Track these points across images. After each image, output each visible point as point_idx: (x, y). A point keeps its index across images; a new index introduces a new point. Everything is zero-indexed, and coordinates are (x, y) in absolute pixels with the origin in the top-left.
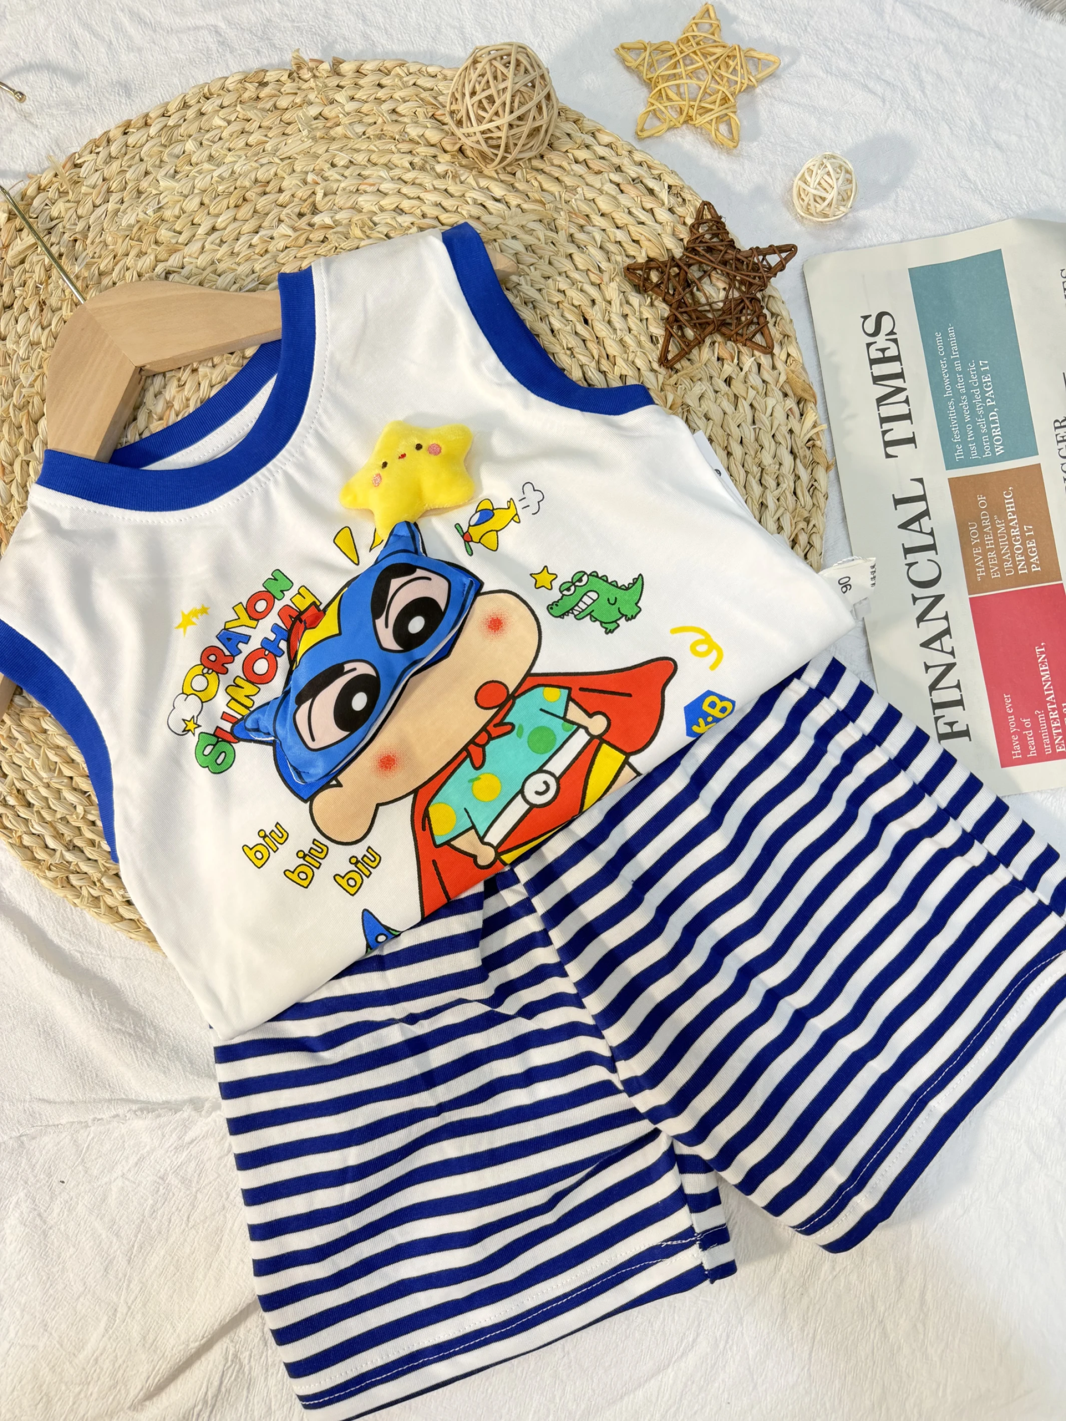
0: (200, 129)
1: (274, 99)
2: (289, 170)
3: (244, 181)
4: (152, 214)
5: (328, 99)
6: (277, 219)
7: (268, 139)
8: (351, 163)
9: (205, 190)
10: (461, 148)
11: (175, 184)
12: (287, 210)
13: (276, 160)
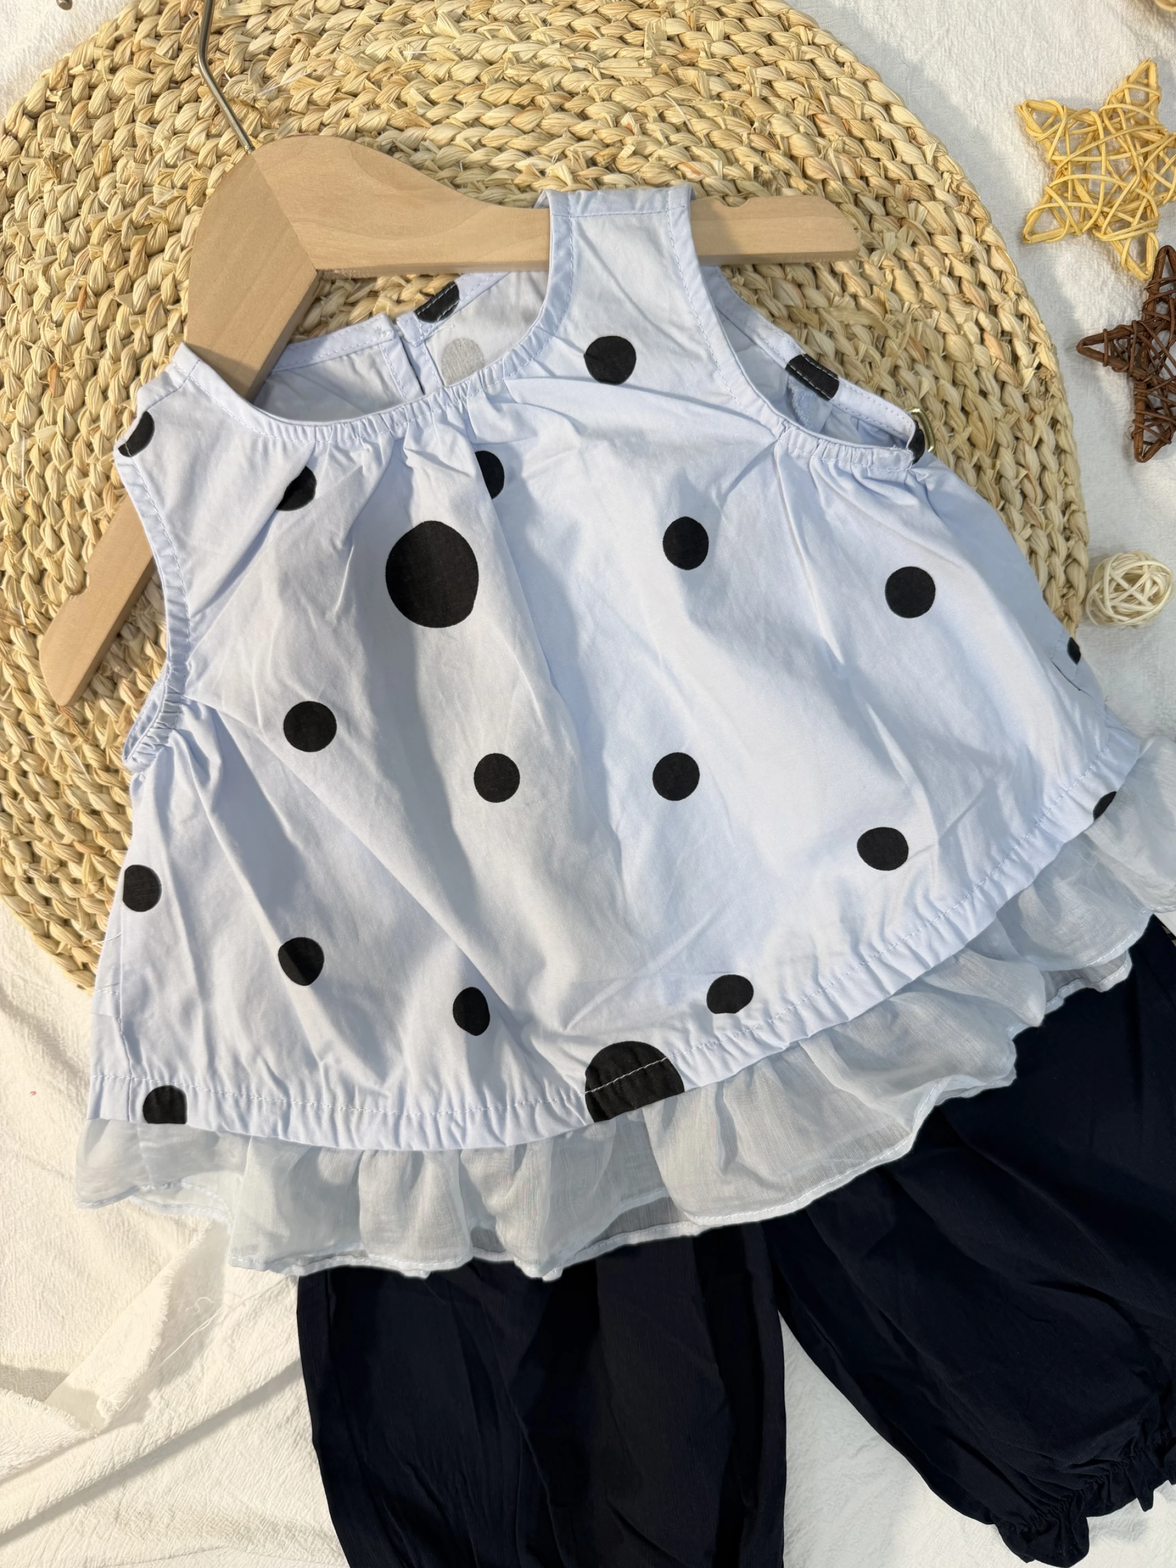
2: (605, 95)
3: (544, 79)
4: (409, 58)
5: (697, 21)
6: (560, 151)
7: (598, 35)
8: (683, 127)
9: (491, 64)
10: (824, 182)
11: (455, 33)
12: (579, 147)
13: (596, 72)
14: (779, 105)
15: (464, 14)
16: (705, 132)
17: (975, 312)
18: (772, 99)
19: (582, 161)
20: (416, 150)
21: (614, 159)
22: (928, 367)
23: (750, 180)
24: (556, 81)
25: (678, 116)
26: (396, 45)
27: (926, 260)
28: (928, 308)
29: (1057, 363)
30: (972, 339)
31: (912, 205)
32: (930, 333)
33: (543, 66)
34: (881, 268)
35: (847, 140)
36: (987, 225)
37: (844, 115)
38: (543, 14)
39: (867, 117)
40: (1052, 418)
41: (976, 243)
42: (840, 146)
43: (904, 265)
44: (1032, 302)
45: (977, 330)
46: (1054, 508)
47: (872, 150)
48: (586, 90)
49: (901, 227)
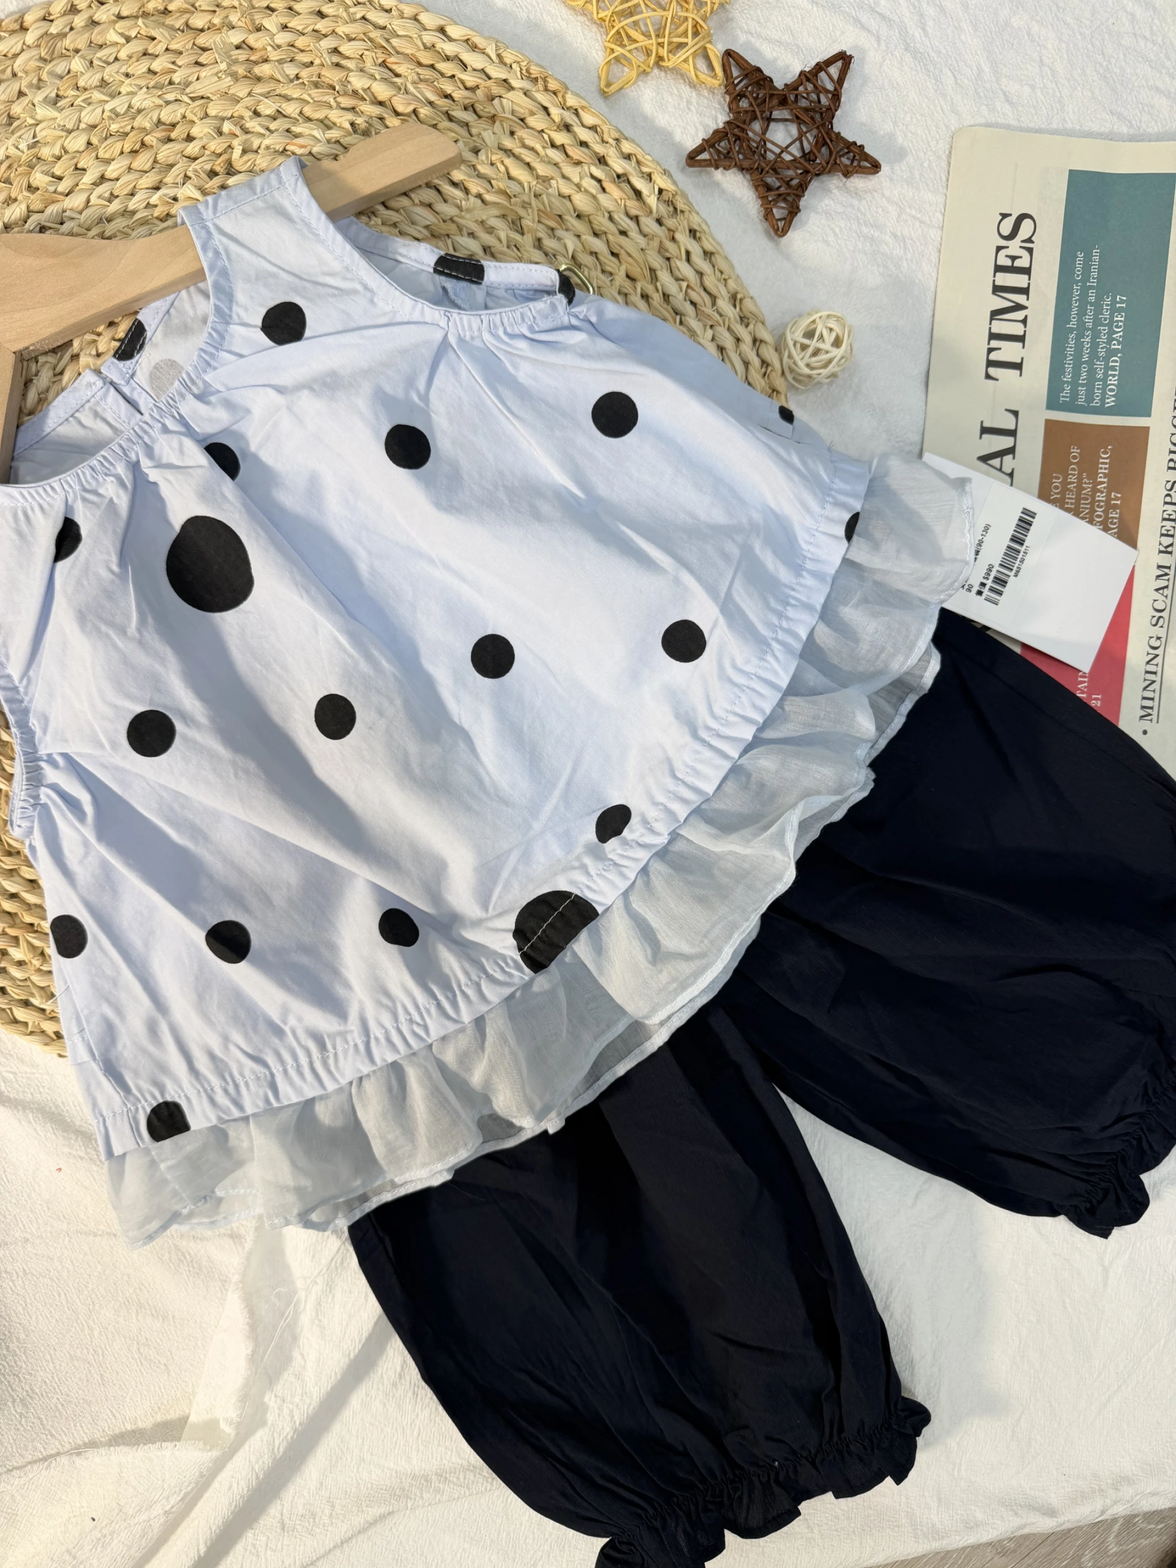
0: (91, 42)
1: (186, 16)
2: (202, 114)
3: (144, 122)
4: (25, 150)
5: (254, 23)
6: (182, 175)
7: (176, 68)
8: (279, 114)
9: (95, 127)
10: (415, 111)
11: (56, 114)
12: (196, 165)
13: (186, 99)
14: (350, 64)
15: (57, 96)
16: (298, 111)
17: (586, 168)
18: (343, 62)
19: (204, 176)
20: (62, 223)
21: (229, 163)
22: (567, 230)
23: (351, 135)
24: (155, 119)
25: (269, 107)
26: (10, 142)
27: (528, 142)
28: (546, 180)
29: (675, 183)
30: (594, 191)
31: (496, 101)
32: (557, 202)
33: (139, 111)
34: (492, 164)
35: (419, 70)
36: (565, 93)
37: (408, 51)
38: (123, 70)
39: (429, 45)
40: (690, 231)
41: (562, 111)
42: (416, 78)
43: (509, 152)
44: (633, 141)
45: (594, 183)
46: (724, 304)
47: (444, 71)
48: (184, 117)
49: (494, 122)
